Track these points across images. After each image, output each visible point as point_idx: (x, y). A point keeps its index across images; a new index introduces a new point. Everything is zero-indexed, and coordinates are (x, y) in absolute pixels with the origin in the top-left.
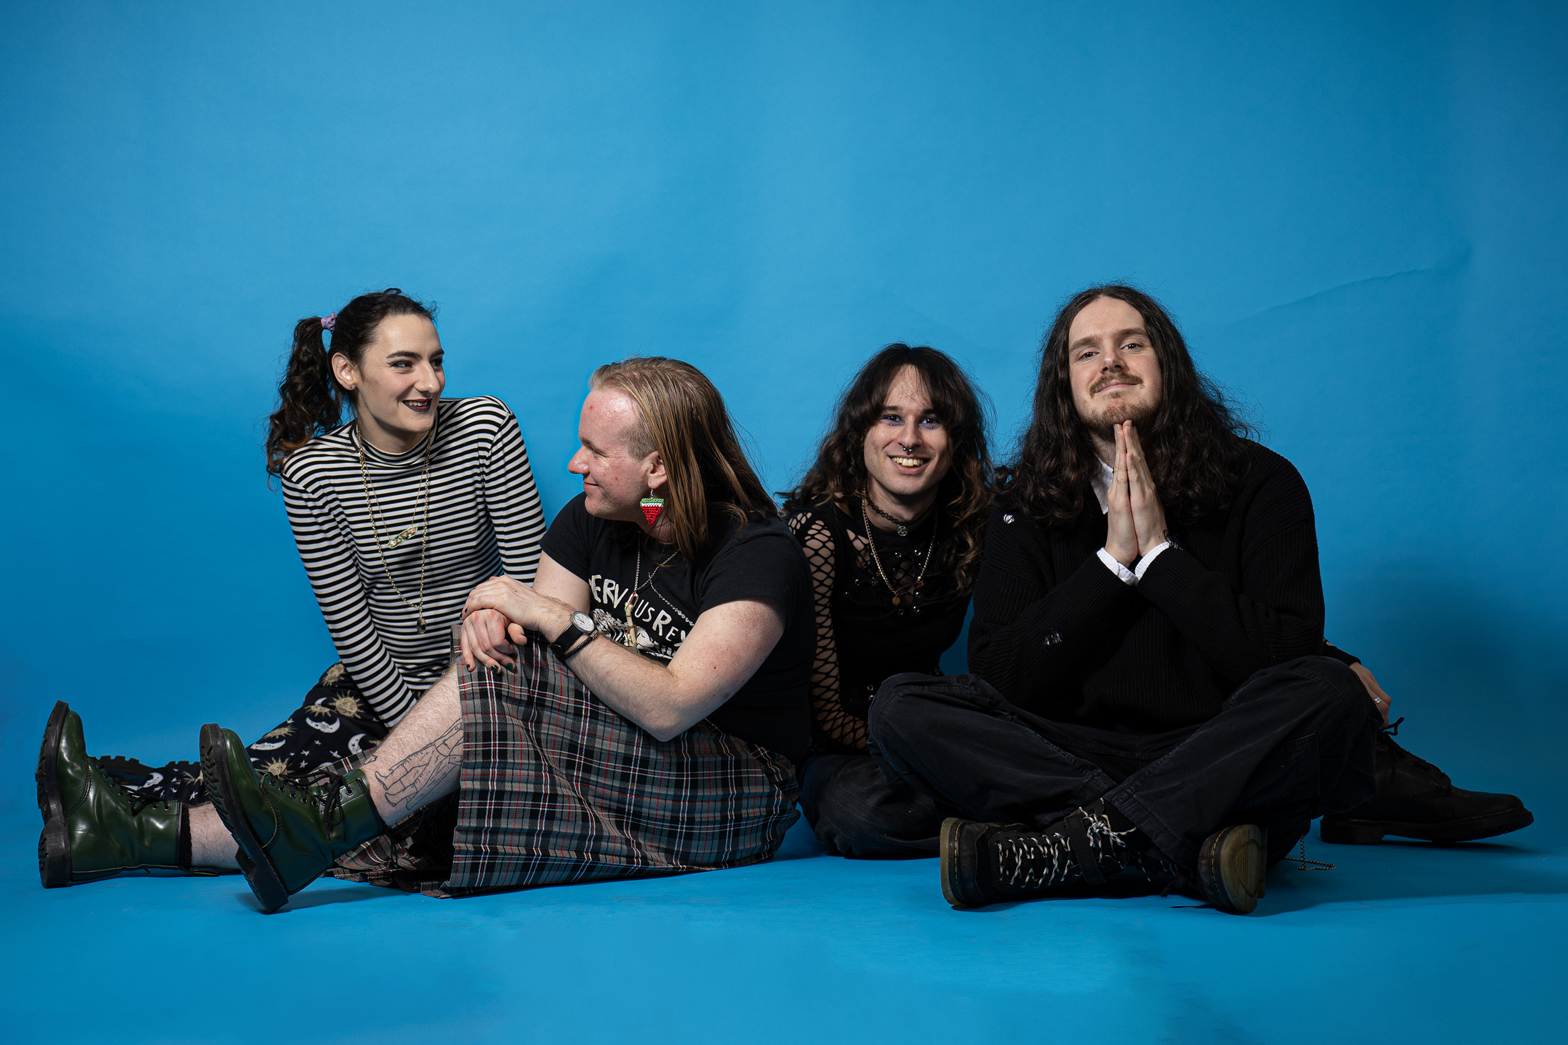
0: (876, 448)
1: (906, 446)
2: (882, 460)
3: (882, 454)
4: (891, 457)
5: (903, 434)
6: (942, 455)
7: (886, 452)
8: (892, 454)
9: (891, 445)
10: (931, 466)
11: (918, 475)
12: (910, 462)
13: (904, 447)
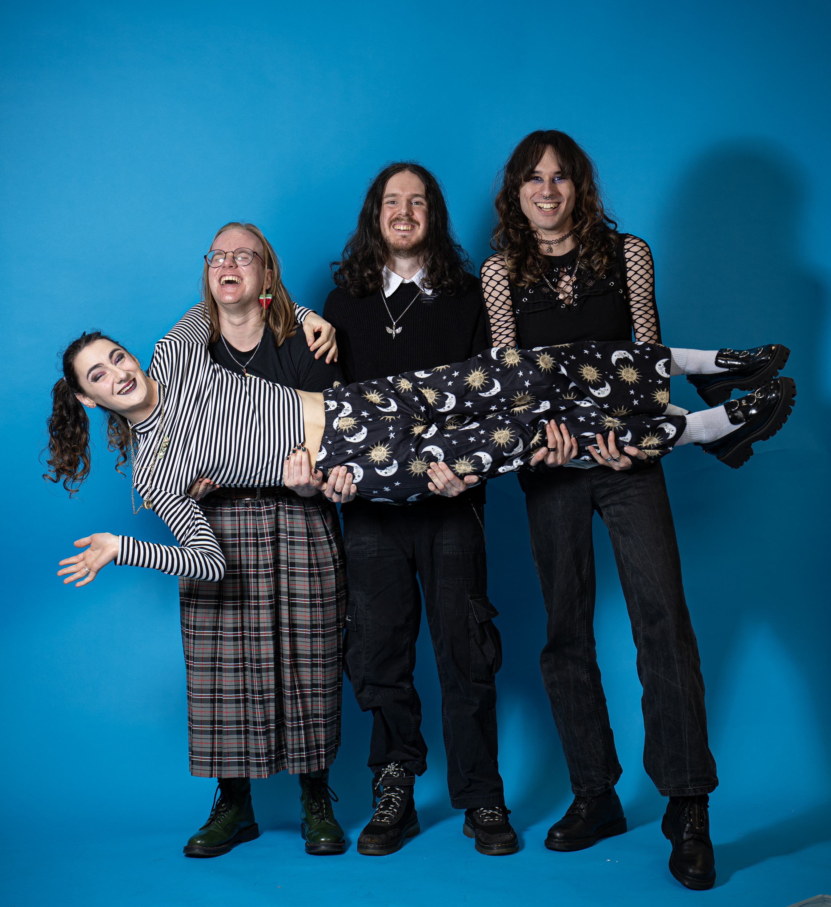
0: (527, 198)
1: (545, 196)
2: (531, 206)
3: (530, 203)
4: (536, 203)
5: (542, 189)
6: (568, 200)
7: (532, 200)
8: (536, 201)
9: (535, 196)
10: (563, 206)
11: (555, 214)
12: (548, 206)
13: (544, 197)
